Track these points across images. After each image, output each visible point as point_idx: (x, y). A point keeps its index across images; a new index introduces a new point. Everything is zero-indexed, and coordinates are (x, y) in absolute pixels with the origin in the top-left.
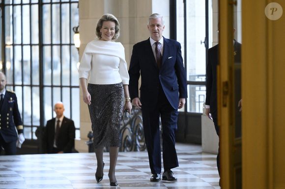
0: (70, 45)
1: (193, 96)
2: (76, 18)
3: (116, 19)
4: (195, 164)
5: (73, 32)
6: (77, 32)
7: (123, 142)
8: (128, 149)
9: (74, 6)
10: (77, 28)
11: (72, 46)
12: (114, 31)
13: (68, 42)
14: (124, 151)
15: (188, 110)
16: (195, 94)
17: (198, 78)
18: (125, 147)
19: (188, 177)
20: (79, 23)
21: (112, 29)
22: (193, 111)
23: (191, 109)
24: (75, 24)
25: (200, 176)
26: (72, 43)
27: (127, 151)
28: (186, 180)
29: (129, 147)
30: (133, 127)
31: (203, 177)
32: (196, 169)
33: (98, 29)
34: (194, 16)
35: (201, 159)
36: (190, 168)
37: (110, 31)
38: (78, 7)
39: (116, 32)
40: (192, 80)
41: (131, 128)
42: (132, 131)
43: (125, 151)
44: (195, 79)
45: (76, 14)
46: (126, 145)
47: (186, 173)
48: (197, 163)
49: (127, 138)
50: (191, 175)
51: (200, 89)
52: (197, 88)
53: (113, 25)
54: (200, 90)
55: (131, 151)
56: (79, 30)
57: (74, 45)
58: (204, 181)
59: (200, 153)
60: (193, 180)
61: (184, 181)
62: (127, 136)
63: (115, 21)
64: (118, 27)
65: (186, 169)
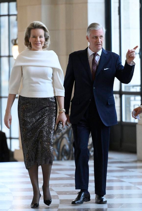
0: (9, 56)
1: (128, 105)
2: (15, 31)
3: (44, 26)
4: (130, 172)
5: (11, 45)
6: (15, 44)
7: (61, 150)
8: (65, 157)
9: (13, 18)
10: (15, 41)
11: (11, 58)
12: (43, 39)
13: (7, 54)
14: (61, 160)
15: (124, 120)
16: (129, 104)
17: (133, 88)
18: (62, 156)
19: (124, 184)
20: (18, 36)
21: (41, 37)
22: (128, 121)
23: (126, 119)
24: (14, 36)
25: (135, 183)
26: (11, 54)
27: (65, 160)
28: (122, 188)
29: (67, 156)
30: (70, 136)
31: (138, 185)
32: (131, 177)
33: (27, 39)
34: (129, 28)
35: (136, 167)
36: (125, 176)
37: (39, 39)
38: (17, 20)
39: (46, 39)
40: (127, 90)
41: (69, 138)
42: (69, 140)
43: (63, 160)
44: (129, 89)
45: (14, 26)
46: (63, 154)
47: (122, 181)
48: (133, 171)
49: (65, 147)
50: (126, 182)
51: (135, 98)
52: (132, 98)
53: (41, 32)
54: (135, 100)
55: (68, 159)
56: (17, 42)
57: (12, 56)
58: (139, 189)
59: (136, 162)
60: (128, 188)
61: (120, 189)
62: (64, 145)
63: (44, 28)
64: (48, 34)
65: (122, 177)
